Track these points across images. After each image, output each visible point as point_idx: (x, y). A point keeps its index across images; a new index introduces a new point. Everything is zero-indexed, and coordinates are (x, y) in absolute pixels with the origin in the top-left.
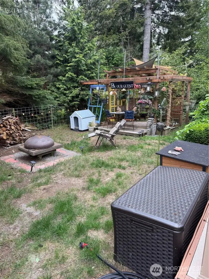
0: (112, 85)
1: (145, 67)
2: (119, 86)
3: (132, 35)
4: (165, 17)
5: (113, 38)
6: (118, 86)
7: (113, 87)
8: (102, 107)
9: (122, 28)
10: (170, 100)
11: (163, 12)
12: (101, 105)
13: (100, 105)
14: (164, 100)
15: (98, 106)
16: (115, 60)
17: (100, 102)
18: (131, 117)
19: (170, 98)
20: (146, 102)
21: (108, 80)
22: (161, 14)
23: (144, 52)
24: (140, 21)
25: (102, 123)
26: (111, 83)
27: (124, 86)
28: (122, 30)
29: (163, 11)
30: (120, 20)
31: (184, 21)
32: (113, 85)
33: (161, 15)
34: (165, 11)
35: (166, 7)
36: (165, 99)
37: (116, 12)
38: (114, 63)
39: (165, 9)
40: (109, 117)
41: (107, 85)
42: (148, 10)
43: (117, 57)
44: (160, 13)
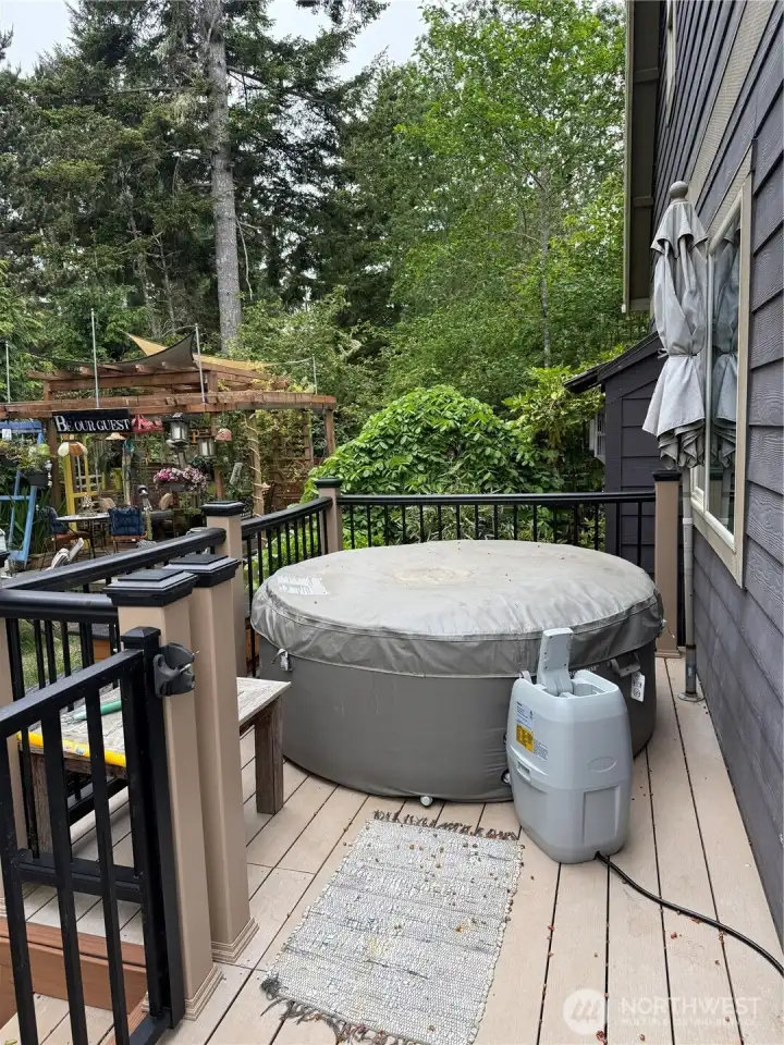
0: (58, 424)
1: (163, 364)
2: (82, 425)
3: (179, 248)
4: (286, 198)
5: (99, 256)
6: (78, 425)
7: (62, 427)
8: (31, 498)
9: (133, 224)
10: (258, 469)
11: (274, 182)
12: (29, 494)
13: (25, 490)
14: (235, 468)
15: (15, 497)
16: (111, 330)
17: (25, 483)
18: (133, 530)
19: (257, 463)
20: (181, 475)
21: (49, 403)
22: (272, 187)
23: (223, 306)
24: (194, 206)
25: (37, 559)
26: (54, 414)
27: (100, 424)
28: (135, 231)
29: (275, 179)
30: (125, 196)
31: (345, 216)
32: (60, 421)
33: (271, 191)
34: (283, 180)
35: (282, 167)
36: (238, 465)
37: (102, 169)
38: (106, 340)
39: (280, 174)
40: (56, 533)
41: (46, 422)
42: (221, 172)
43: (116, 321)
44: (265, 183)
